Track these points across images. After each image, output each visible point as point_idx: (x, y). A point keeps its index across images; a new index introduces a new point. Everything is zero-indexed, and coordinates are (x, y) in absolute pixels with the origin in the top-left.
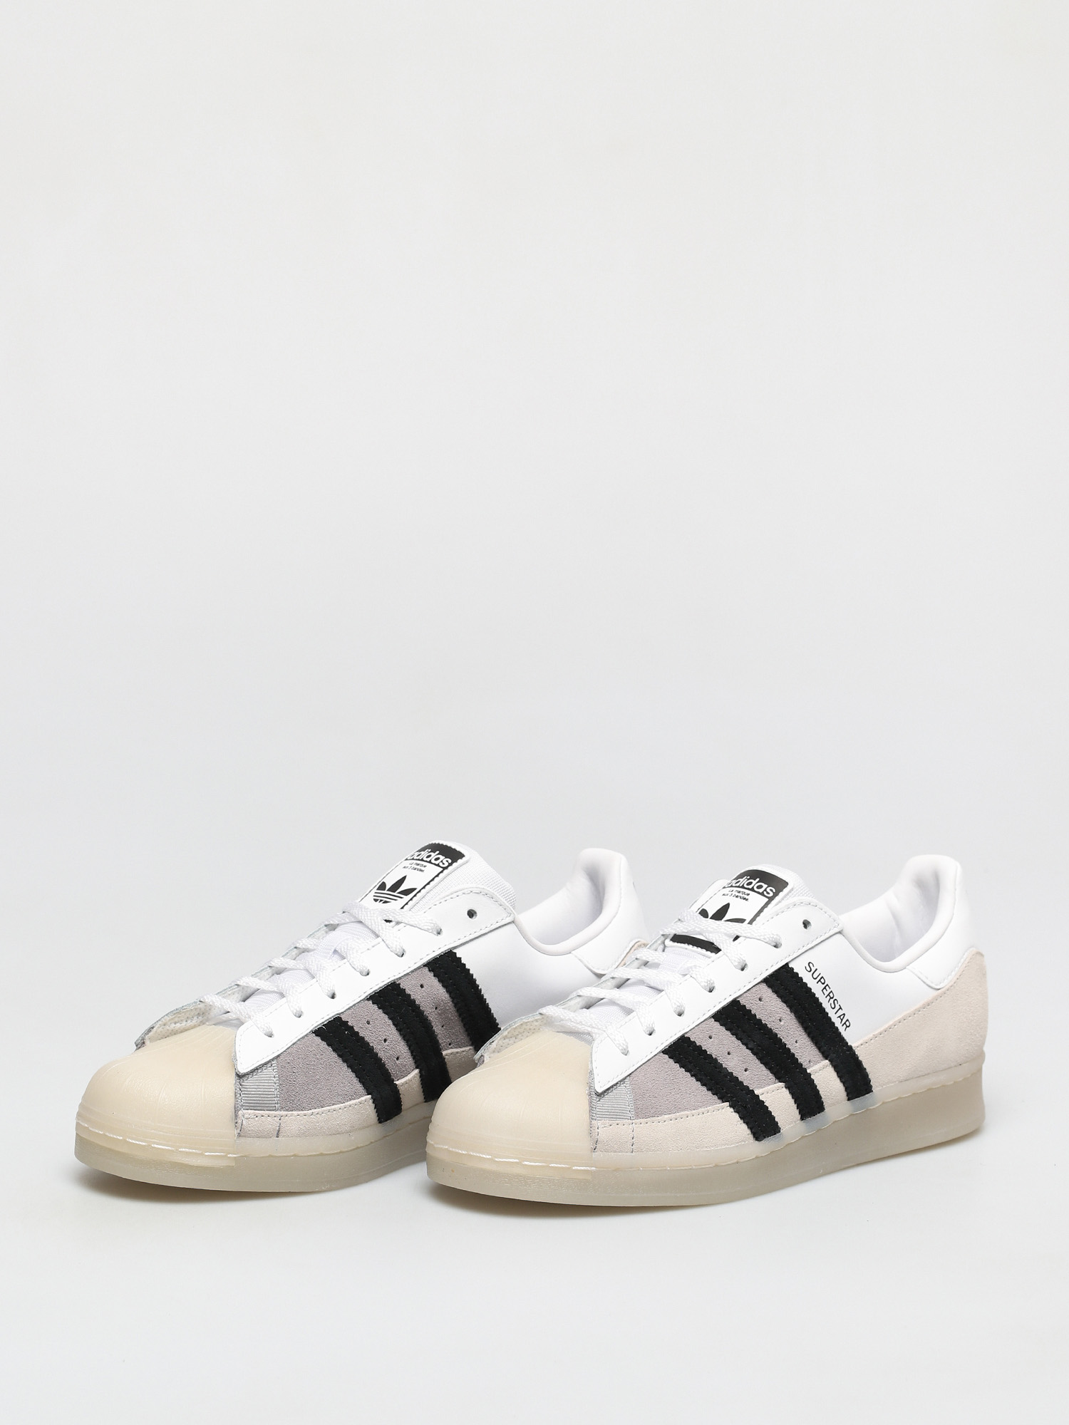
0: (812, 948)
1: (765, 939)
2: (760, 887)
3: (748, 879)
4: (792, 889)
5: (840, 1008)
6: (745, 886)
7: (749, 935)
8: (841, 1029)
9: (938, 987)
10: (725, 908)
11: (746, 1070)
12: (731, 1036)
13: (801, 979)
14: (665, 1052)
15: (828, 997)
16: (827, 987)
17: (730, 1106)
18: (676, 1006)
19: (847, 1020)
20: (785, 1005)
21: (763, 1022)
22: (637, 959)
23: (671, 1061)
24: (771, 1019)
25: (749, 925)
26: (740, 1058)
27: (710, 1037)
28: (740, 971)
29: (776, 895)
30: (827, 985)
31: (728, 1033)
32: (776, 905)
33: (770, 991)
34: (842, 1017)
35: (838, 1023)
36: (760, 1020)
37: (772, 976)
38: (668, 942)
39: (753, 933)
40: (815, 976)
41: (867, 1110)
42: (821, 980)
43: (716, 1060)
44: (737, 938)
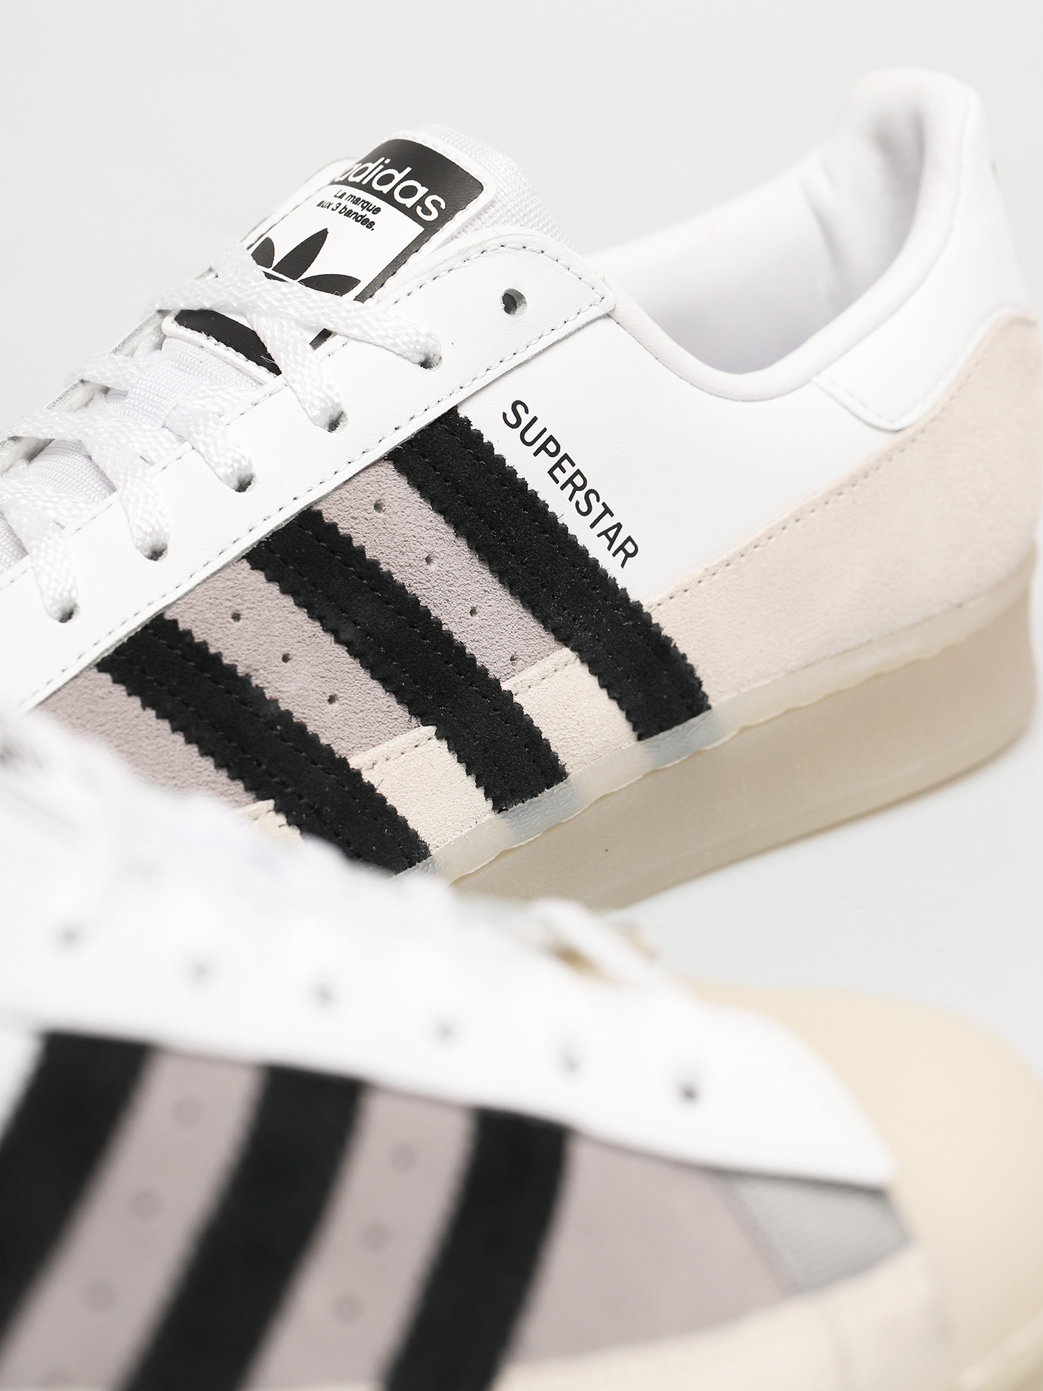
0: (526, 362)
1: (395, 345)
2: (408, 192)
3: (387, 167)
4: (492, 203)
5: (607, 511)
6: (375, 186)
7: (355, 332)
8: (609, 563)
9: (897, 426)
10: (315, 244)
11: (332, 700)
12: (296, 609)
13: (490, 447)
14: (104, 665)
15: (570, 488)
16: (565, 464)
17: (277, 810)
18: (141, 535)
19: (629, 539)
20: (441, 518)
21: (384, 567)
22: (82, 381)
23: (120, 690)
24: (403, 560)
25: (358, 304)
26: (316, 670)
27: (236, 617)
28: (325, 432)
29: (445, 217)
30: (566, 457)
31: (288, 601)
32: (443, 244)
33: (403, 482)
34: (611, 534)
35: (597, 548)
36: (375, 564)
37: (409, 444)
38: (169, 324)
39: (365, 328)
40: (529, 437)
41: (698, 753)
42: (547, 445)
43: (247, 679)
44: (325, 335)
